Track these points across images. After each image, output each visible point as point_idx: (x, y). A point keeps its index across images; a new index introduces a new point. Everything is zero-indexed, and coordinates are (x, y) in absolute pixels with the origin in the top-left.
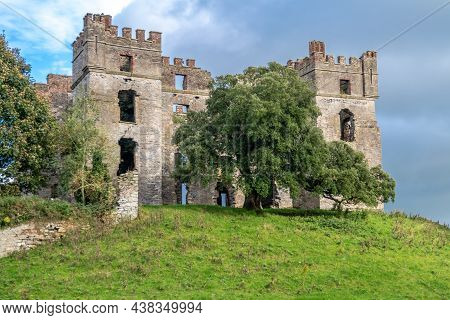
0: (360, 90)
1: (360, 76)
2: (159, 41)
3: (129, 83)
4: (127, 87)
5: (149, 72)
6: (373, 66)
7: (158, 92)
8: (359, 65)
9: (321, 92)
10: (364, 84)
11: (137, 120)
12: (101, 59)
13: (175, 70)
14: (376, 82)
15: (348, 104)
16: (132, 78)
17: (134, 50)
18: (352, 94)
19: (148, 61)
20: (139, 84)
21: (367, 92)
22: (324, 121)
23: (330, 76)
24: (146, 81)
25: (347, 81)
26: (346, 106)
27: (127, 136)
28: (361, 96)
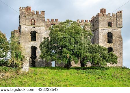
0: (115, 25)
1: (115, 20)
2: (44, 14)
3: (34, 28)
4: (34, 30)
5: (41, 25)
6: (121, 16)
7: (43, 31)
8: (115, 16)
9: (101, 27)
10: (117, 23)
11: (37, 40)
12: (24, 22)
13: (51, 23)
14: (122, 22)
15: (111, 30)
16: (35, 27)
17: (35, 18)
18: (113, 27)
19: (40, 21)
20: (37, 29)
21: (118, 26)
22: (102, 37)
23: (104, 21)
24: (39, 28)
25: (111, 22)
26: (110, 31)
27: (33, 46)
28: (116, 27)
